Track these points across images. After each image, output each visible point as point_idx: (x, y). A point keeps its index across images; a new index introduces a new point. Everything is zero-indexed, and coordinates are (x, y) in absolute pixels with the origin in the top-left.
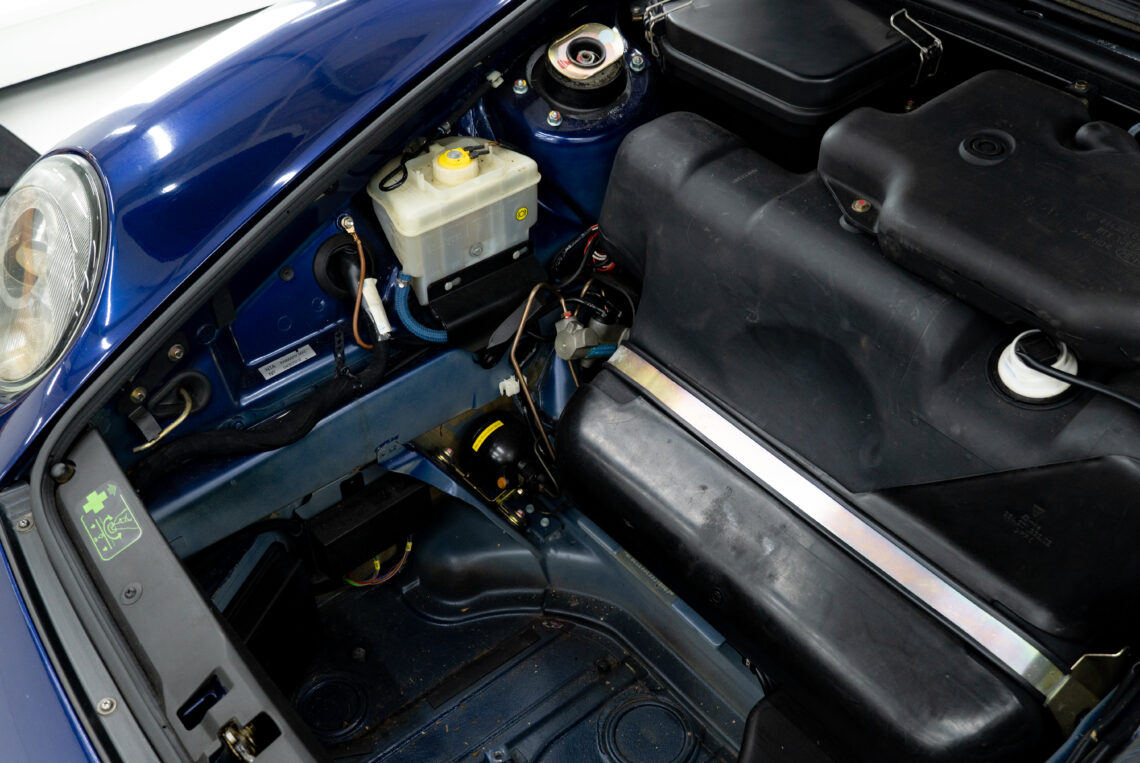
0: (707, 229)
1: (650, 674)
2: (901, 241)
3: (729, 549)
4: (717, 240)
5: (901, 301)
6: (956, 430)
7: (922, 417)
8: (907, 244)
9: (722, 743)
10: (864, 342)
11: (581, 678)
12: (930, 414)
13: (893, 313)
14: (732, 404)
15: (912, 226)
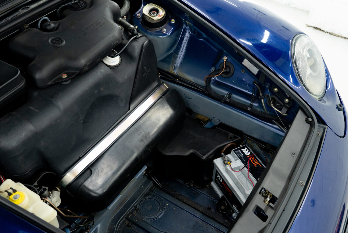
0: (54, 123)
1: (130, 211)
2: (88, 64)
3: (141, 143)
4: (59, 121)
5: (99, 73)
6: (126, 77)
7: (121, 84)
8: (89, 63)
9: (148, 190)
10: (102, 89)
11: (135, 230)
12: (121, 81)
13: (101, 76)
14: (97, 139)
15: (87, 59)
